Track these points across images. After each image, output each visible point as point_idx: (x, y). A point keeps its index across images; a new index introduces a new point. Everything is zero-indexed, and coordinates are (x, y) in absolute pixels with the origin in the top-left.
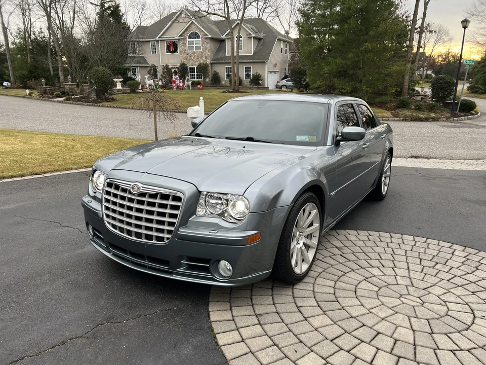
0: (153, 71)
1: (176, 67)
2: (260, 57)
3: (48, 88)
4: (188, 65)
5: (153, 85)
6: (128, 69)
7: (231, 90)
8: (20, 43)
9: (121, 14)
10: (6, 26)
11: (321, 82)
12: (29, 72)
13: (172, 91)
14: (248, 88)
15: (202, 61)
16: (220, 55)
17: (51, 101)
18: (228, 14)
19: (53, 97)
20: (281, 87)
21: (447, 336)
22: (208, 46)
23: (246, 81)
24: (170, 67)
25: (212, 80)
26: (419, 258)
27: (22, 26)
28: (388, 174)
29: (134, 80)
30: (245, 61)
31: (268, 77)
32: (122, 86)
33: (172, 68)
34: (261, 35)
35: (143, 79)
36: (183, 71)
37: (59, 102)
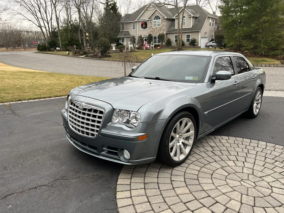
0: (133, 40)
1: (146, 36)
2: (196, 29)
3: (77, 50)
4: (153, 35)
5: (133, 47)
6: (119, 39)
7: (177, 49)
8: (65, 26)
9: (117, 8)
10: (58, 17)
11: (233, 43)
12: (69, 42)
13: (143, 50)
14: (188, 48)
15: (161, 33)
16: (172, 29)
17: (78, 57)
18: (177, 4)
19: (79, 55)
20: (209, 47)
21: (264, 209)
22: (165, 23)
23: (187, 44)
24: (142, 37)
25: (166, 44)
26: (265, 157)
27: (66, 17)
28: (260, 101)
29: (123, 45)
30: (187, 31)
31: (200, 40)
32: (116, 49)
33: (144, 37)
34: (197, 15)
35: (127, 44)
36: (150, 38)
37: (82, 58)
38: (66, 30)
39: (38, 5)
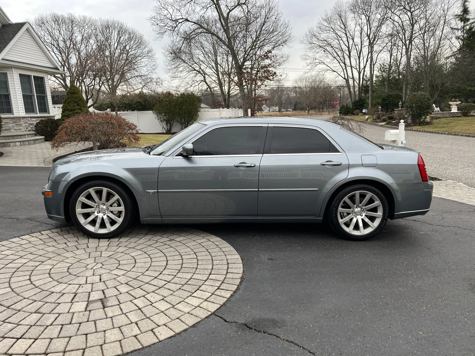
17: (377, 125)
19: (380, 122)
32: (458, 110)
37: (381, 126)
38: (383, 81)
39: (349, 48)
